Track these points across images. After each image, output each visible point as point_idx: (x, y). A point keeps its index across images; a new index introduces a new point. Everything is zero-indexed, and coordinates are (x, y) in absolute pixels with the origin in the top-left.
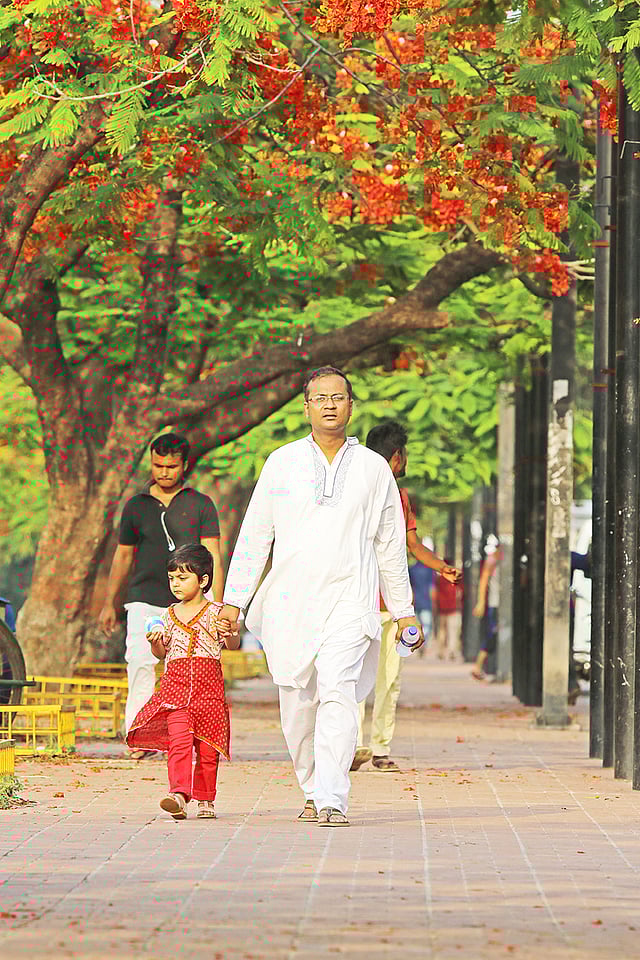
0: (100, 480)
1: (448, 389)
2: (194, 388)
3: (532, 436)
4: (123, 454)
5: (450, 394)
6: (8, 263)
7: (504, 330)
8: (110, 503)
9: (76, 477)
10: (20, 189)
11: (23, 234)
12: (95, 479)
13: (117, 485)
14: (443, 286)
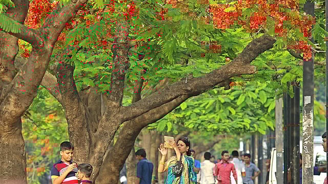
0: (95, 146)
1: (253, 89)
2: (137, 103)
3: (293, 114)
4: (106, 134)
5: (254, 91)
6: (47, 57)
7: (280, 71)
8: (100, 157)
9: (84, 146)
10: (51, 23)
11: (53, 44)
12: (92, 146)
13: (103, 149)
14: (252, 54)
